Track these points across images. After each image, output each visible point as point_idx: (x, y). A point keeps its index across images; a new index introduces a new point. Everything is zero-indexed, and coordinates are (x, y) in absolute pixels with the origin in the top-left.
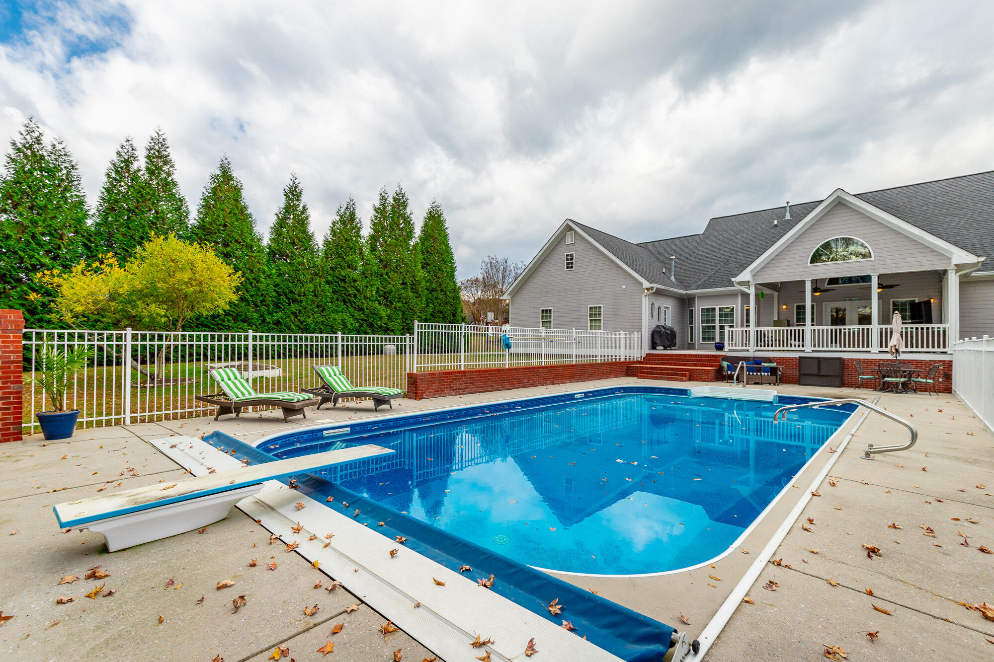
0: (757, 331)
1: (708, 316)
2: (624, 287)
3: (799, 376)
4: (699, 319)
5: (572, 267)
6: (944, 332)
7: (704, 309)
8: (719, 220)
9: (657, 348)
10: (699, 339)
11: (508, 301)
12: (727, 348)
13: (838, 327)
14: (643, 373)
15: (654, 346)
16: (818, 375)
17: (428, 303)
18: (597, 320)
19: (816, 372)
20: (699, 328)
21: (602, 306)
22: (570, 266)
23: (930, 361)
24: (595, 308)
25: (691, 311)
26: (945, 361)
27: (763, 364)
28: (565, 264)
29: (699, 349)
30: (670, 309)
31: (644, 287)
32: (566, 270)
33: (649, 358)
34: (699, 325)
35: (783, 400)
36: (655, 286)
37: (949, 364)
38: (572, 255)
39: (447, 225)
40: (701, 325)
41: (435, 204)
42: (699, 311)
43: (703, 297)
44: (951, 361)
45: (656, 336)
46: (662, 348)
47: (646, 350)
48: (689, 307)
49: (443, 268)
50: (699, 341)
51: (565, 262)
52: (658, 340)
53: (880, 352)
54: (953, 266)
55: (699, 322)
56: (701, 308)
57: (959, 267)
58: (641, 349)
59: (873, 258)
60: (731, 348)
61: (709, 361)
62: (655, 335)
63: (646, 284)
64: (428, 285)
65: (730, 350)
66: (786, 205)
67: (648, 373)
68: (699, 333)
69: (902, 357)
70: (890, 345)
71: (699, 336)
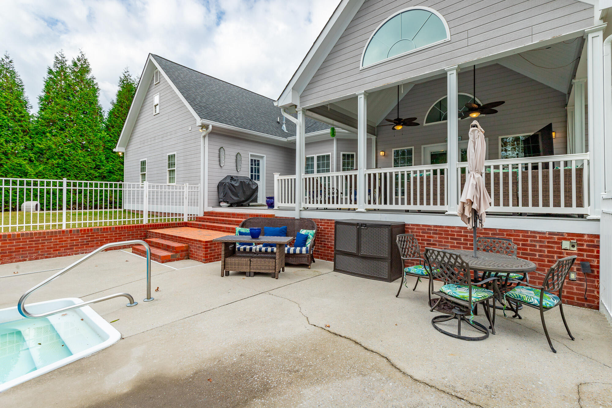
2: (190, 128)
3: (335, 254)
5: (158, 110)
6: (580, 172)
12: (277, 205)
15: (218, 202)
16: (357, 256)
18: (172, 171)
21: (175, 153)
23: (550, 233)
24: (172, 156)
26: (582, 235)
28: (154, 108)
30: (265, 158)
31: (198, 125)
32: (154, 114)
33: (203, 218)
36: (211, 124)
37: (593, 243)
44: (598, 236)
47: (208, 207)
51: (154, 105)
59: (449, 39)
63: (199, 121)
65: (280, 209)
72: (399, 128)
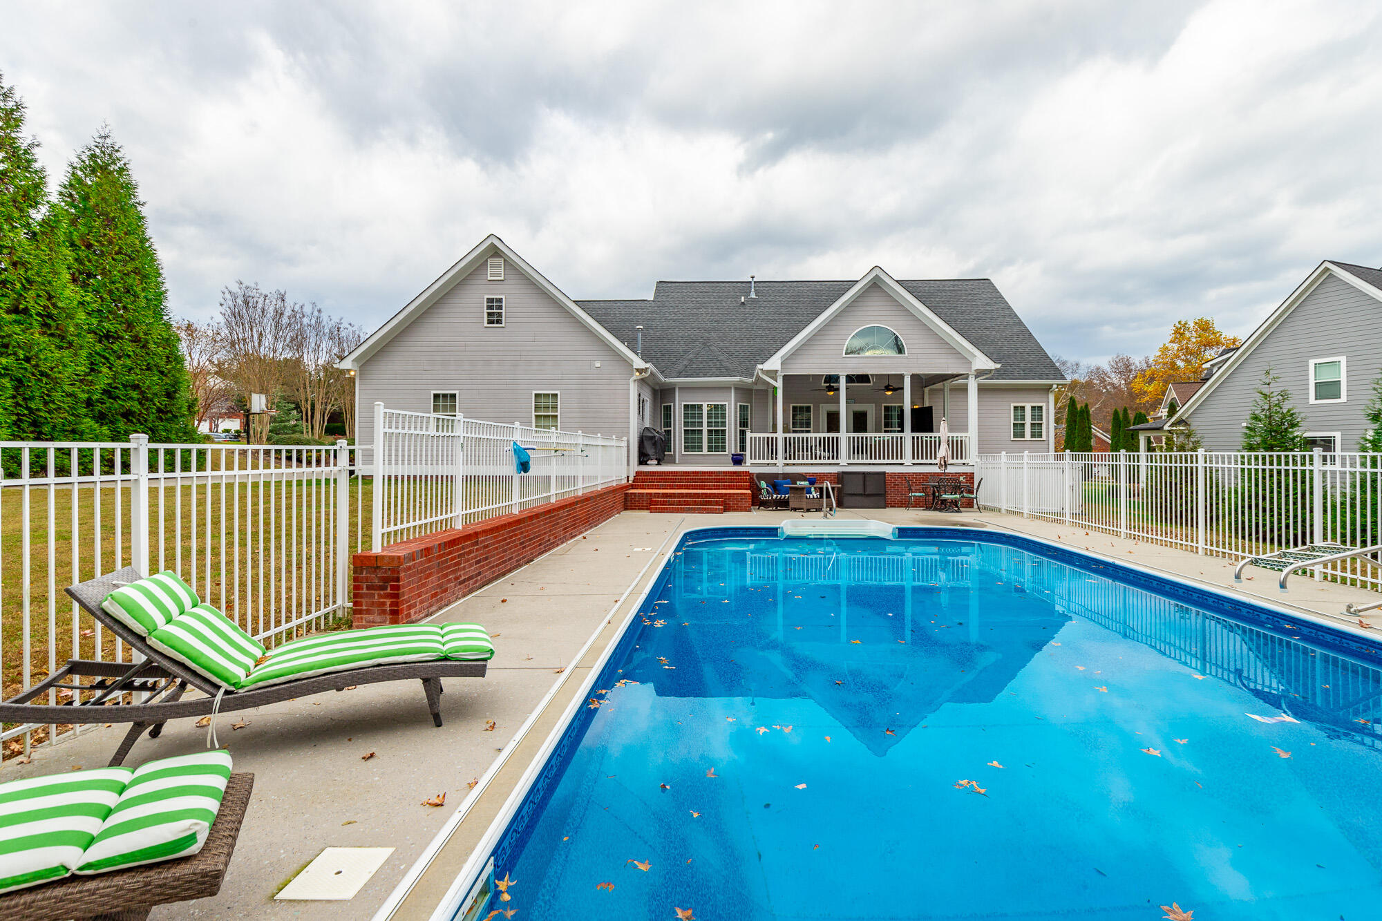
0: (786, 438)
1: (693, 416)
2: (598, 364)
3: (843, 497)
4: (680, 420)
5: (499, 322)
7: (688, 406)
8: (669, 285)
9: (649, 462)
10: (680, 448)
11: (352, 373)
12: (749, 461)
13: (860, 435)
14: (656, 503)
15: (643, 459)
16: (864, 495)
17: (92, 363)
18: (548, 416)
19: (862, 492)
20: (680, 432)
21: (558, 392)
22: (495, 318)
23: (956, 473)
24: (546, 396)
25: (668, 409)
26: (967, 473)
27: (798, 482)
28: (486, 315)
29: (681, 463)
31: (635, 367)
32: (486, 325)
33: (641, 479)
34: (680, 428)
35: (903, 532)
36: (651, 366)
37: (970, 477)
38: (500, 300)
39: (141, 194)
40: (683, 428)
41: (109, 141)
42: (680, 408)
43: (686, 389)
44: (974, 474)
45: (648, 445)
46: (656, 462)
47: (635, 467)
48: (661, 403)
49: (138, 289)
50: (680, 451)
51: (486, 311)
52: (650, 450)
53: (914, 464)
54: (973, 372)
55: (680, 424)
56: (683, 403)
57: (979, 373)
58: (628, 464)
59: (906, 355)
60: (753, 461)
61: (732, 480)
62: (645, 442)
63: (638, 363)
64: (95, 321)
65: (752, 466)
66: (751, 280)
67: (663, 503)
68: (680, 440)
69: (950, 470)
70: (938, 456)
71: (680, 444)
72: (832, 393)
